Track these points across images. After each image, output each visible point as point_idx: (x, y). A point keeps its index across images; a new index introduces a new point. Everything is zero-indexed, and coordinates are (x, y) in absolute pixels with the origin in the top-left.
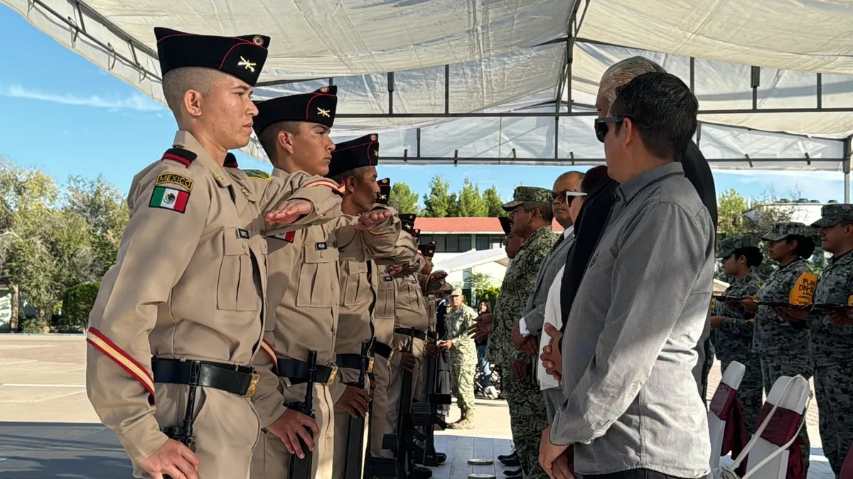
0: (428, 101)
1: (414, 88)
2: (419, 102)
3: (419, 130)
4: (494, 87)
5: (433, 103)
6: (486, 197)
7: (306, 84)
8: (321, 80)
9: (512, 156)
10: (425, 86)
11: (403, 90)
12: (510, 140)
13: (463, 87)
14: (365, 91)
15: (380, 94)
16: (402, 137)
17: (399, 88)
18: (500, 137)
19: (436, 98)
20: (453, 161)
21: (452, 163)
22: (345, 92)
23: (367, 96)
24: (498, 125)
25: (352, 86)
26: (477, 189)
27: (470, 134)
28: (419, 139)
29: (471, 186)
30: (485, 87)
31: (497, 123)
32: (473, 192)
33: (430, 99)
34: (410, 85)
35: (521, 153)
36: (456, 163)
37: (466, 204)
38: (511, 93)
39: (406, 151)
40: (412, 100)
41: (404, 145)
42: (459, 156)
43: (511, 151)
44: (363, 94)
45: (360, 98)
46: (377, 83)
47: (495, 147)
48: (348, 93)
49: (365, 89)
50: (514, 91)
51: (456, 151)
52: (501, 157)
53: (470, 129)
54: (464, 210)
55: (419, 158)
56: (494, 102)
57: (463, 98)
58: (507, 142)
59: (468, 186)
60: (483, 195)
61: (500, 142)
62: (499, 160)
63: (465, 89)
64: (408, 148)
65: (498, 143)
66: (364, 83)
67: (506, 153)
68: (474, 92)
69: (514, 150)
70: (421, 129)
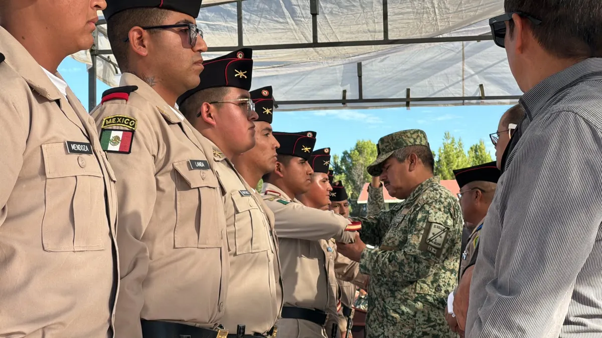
0: (365, 26)
1: (345, 11)
2: (354, 28)
3: (360, 66)
4: (448, 6)
5: (371, 29)
6: (473, 154)
7: (209, 11)
8: (227, 5)
9: (479, 94)
10: (360, 8)
11: (331, 13)
12: (477, 73)
13: (408, 8)
14: (284, 16)
15: (303, 19)
16: (339, 75)
17: (326, 11)
18: (463, 71)
19: (374, 22)
20: (405, 103)
21: (403, 106)
22: (258, 19)
23: (287, 23)
24: (460, 55)
25: (267, 11)
26: (460, 145)
27: (424, 68)
28: (360, 77)
29: (453, 142)
30: (436, 6)
31: (458, 53)
32: (456, 149)
33: (367, 24)
34: (340, 7)
35: (490, 90)
36: (408, 105)
37: (448, 164)
38: (472, 14)
39: (345, 92)
40: (345, 26)
41: (342, 85)
42: (411, 96)
43: (478, 87)
44: (281, 20)
45: (278, 26)
46: (299, 6)
47: (458, 82)
48: (263, 20)
49: (283, 12)
50: (476, 11)
51: (408, 90)
52: (465, 96)
53: (424, 62)
54: (446, 172)
55: (361, 100)
56: (451, 25)
57: (411, 21)
58: (472, 75)
59: (449, 141)
60: (468, 152)
61: (463, 76)
62: (462, 100)
63: (410, 10)
64: (347, 87)
65: (460, 78)
66: (281, 7)
67: (472, 90)
68: (423, 13)
69: (481, 86)
70: (363, 63)
